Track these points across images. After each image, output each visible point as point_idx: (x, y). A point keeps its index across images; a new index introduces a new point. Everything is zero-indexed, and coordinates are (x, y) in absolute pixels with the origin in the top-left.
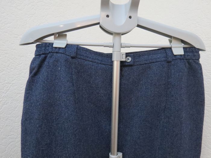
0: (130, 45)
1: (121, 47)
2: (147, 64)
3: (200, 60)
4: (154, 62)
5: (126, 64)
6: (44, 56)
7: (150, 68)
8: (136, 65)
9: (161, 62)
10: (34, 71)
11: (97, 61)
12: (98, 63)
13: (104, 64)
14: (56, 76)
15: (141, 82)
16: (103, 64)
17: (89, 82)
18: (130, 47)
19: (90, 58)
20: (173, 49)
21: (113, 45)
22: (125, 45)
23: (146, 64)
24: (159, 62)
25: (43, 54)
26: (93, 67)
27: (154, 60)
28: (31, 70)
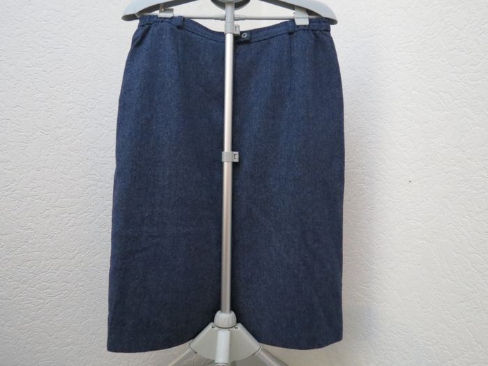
1: (235, 20)
3: (331, 32)
6: (147, 26)
10: (137, 41)
14: (160, 45)
20: (296, 20)
21: (225, 17)
25: (147, 24)
28: (134, 40)
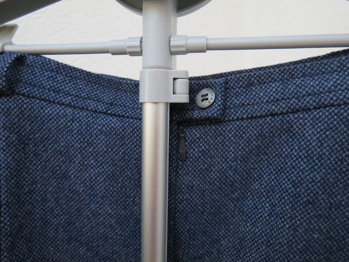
0: (202, 42)
1: (173, 53)
2: (276, 114)
4: (309, 109)
5: (196, 114)
7: (289, 130)
8: (233, 120)
9: (339, 105)
11: (92, 105)
12: (96, 111)
13: (119, 116)
15: (256, 185)
16: (115, 115)
17: (65, 176)
18: (204, 51)
19: (68, 94)
21: (141, 46)
22: (182, 43)
23: (273, 115)
24: (333, 105)
26: (76, 125)
27: (309, 101)
